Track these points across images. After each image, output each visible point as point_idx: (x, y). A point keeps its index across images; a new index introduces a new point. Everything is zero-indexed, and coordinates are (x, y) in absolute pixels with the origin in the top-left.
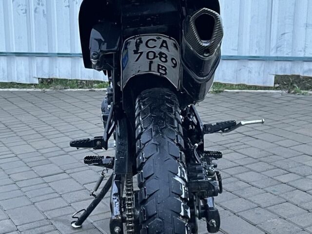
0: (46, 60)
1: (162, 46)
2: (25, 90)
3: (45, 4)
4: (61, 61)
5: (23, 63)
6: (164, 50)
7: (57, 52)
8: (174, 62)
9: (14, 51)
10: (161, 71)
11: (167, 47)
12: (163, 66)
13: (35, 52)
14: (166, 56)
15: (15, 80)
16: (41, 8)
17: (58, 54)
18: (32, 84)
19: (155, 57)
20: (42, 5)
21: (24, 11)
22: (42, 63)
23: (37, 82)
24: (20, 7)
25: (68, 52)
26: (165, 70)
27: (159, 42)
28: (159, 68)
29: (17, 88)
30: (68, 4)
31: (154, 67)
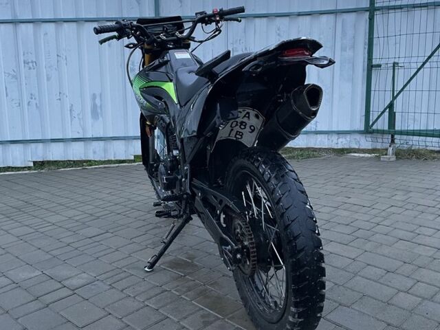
0: (40, 146)
1: (245, 116)
2: (20, 172)
3: (37, 98)
4: (54, 145)
5: (18, 149)
6: (245, 120)
7: (50, 138)
8: (252, 128)
9: (9, 139)
10: (238, 136)
11: (249, 117)
12: (240, 132)
13: (29, 139)
14: (246, 124)
15: (11, 165)
16: (33, 102)
17: (52, 139)
18: (25, 167)
19: (237, 125)
20: (35, 99)
21: (18, 105)
22: (36, 148)
23: (32, 165)
24: (14, 102)
25: (61, 137)
26: (241, 136)
27: (244, 113)
28: (236, 134)
29: (13, 171)
30: (58, 98)
31: (233, 133)
